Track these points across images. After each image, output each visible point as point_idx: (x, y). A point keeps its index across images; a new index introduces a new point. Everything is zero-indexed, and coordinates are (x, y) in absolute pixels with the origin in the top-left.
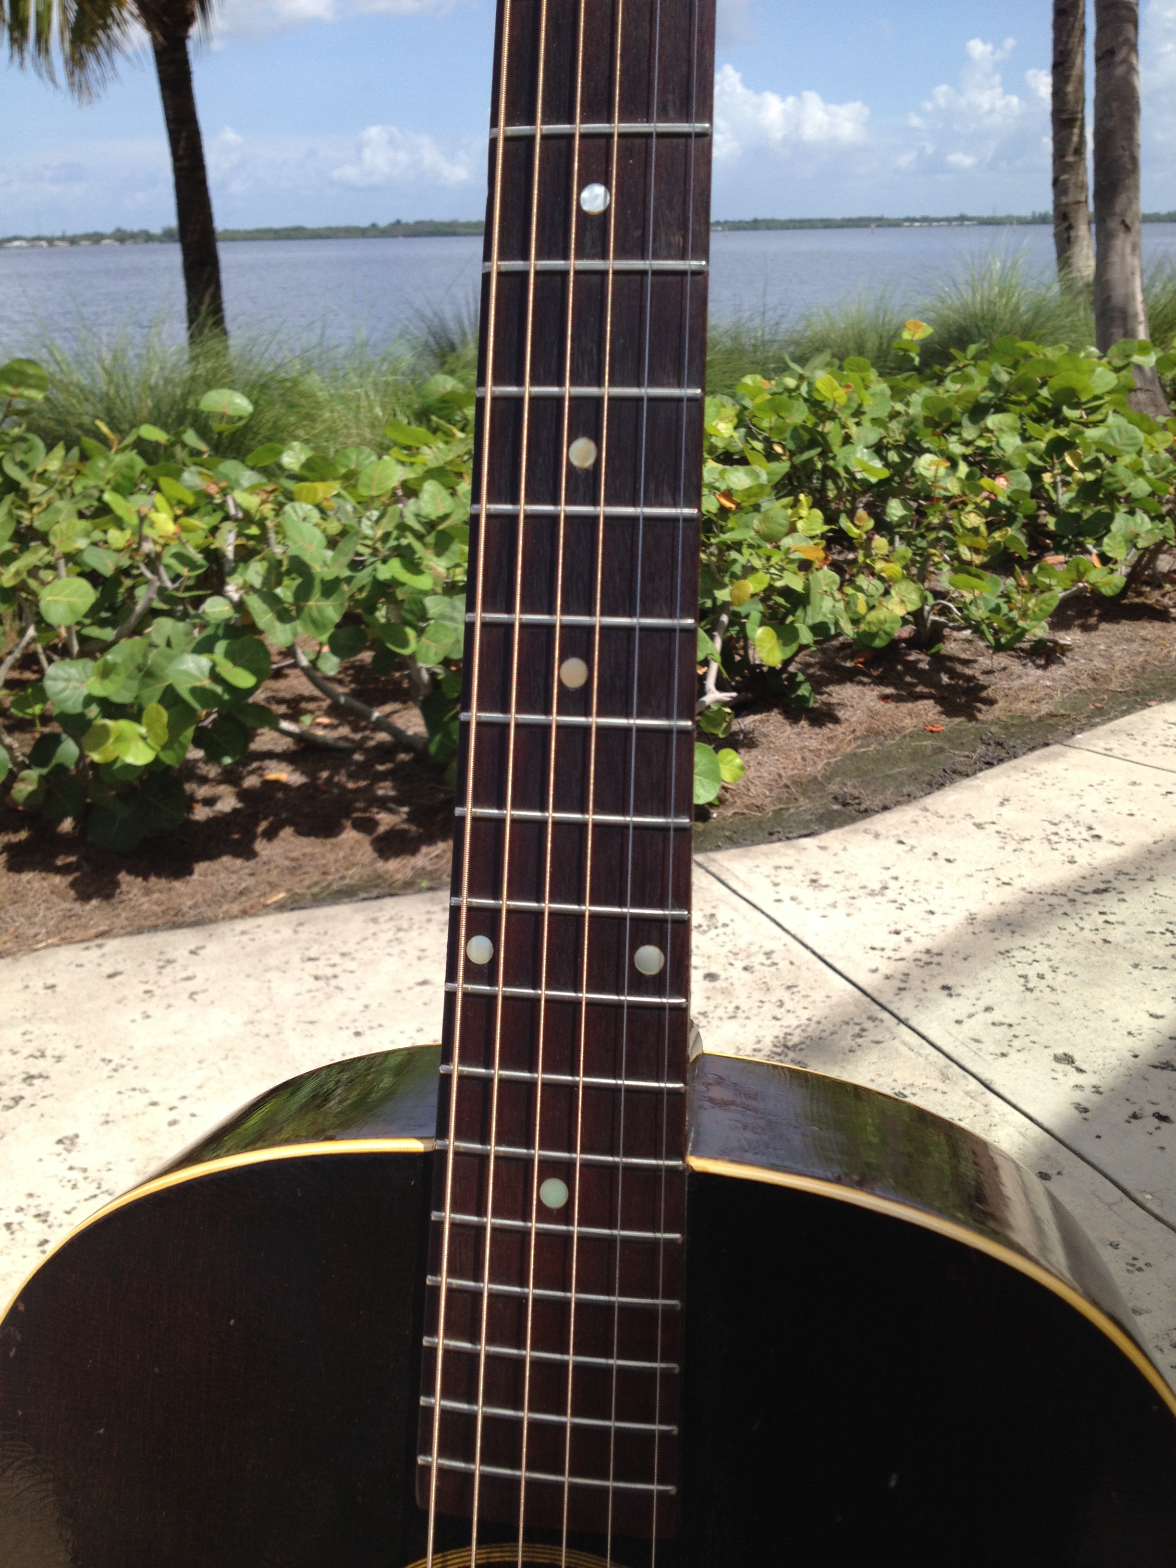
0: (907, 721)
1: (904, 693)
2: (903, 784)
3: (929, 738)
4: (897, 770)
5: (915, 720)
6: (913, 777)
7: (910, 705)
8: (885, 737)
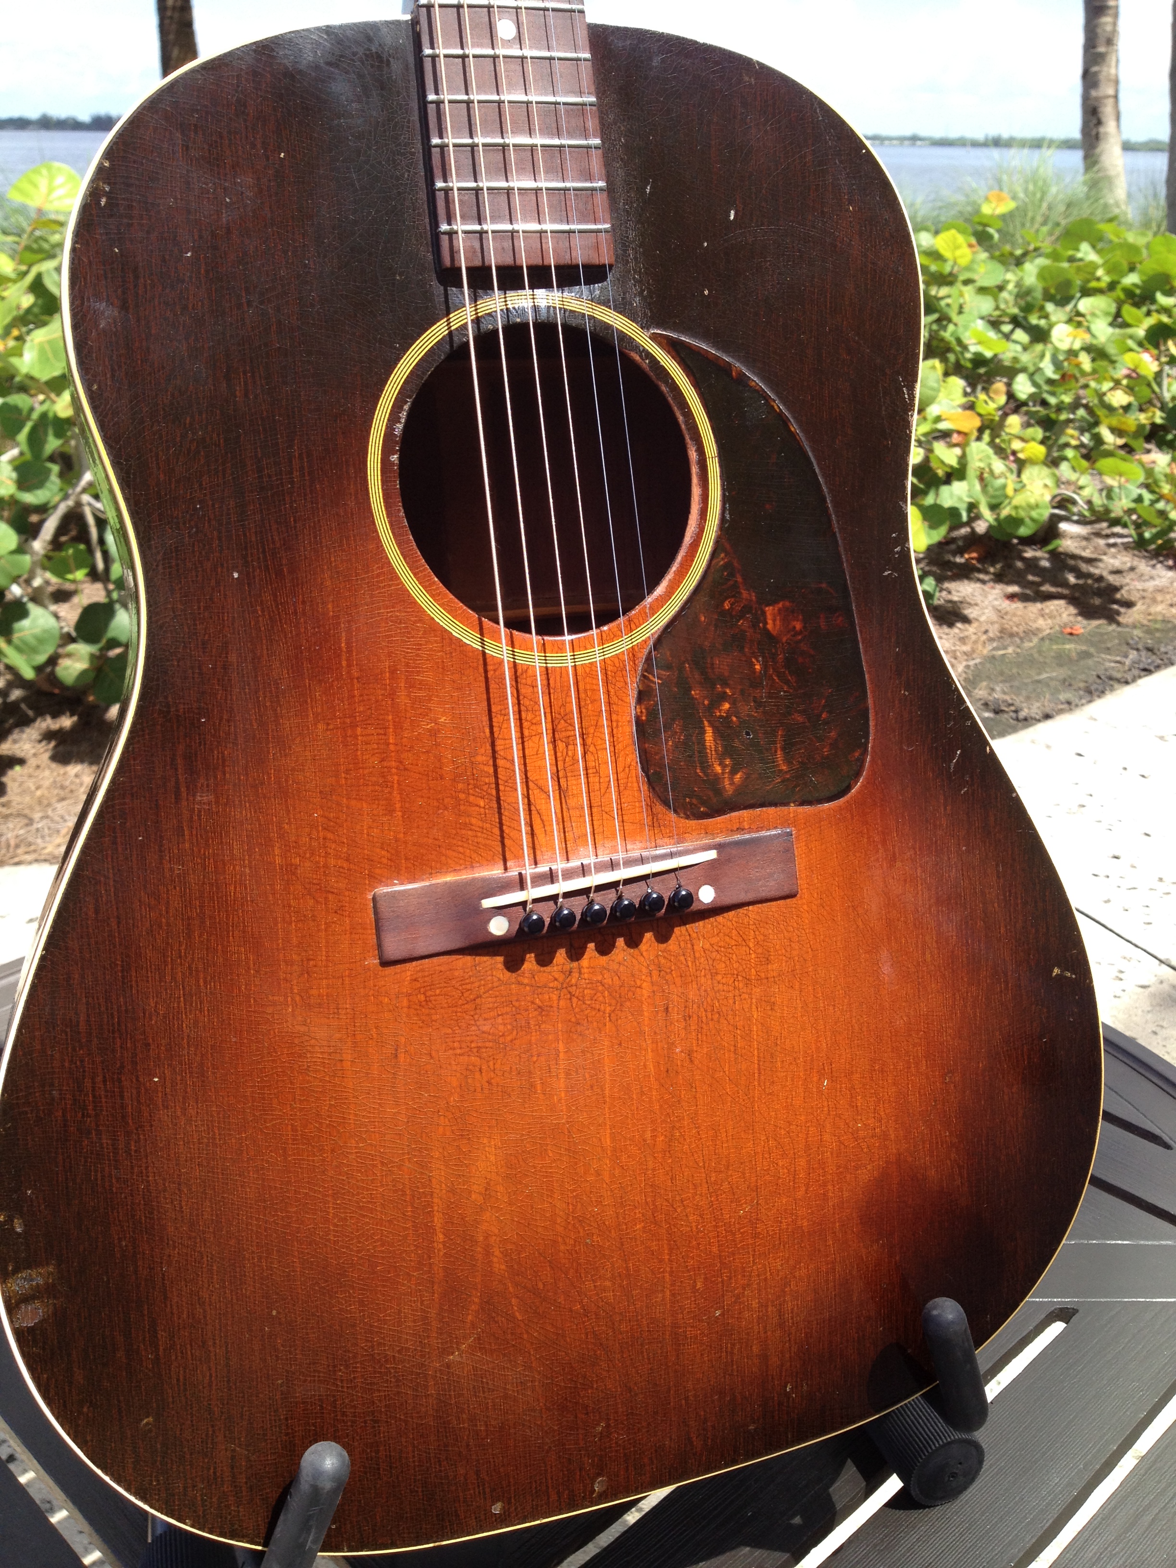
0: (1041, 623)
1: (1028, 592)
2: (1057, 691)
3: (1070, 641)
4: (1044, 676)
5: (1049, 621)
6: (1067, 683)
7: (1039, 605)
8: (1021, 639)
